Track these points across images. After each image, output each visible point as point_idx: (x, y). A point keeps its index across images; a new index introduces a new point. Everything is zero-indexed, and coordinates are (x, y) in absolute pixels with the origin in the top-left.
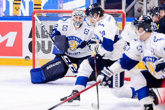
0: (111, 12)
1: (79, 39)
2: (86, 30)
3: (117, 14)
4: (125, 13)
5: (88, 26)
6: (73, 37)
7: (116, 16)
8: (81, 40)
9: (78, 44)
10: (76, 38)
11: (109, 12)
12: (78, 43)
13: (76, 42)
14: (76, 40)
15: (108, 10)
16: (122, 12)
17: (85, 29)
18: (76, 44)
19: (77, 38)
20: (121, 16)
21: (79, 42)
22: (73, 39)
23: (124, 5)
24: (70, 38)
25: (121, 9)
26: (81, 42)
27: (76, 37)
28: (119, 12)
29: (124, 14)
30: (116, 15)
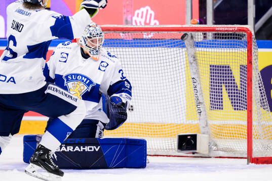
0: (227, 29)
1: (88, 79)
2: (102, 64)
3: (237, 33)
4: (253, 33)
5: (107, 56)
6: (78, 75)
7: (236, 38)
8: (91, 82)
9: (84, 89)
10: (83, 78)
11: (221, 29)
12: (86, 88)
13: (82, 84)
14: (83, 81)
15: (220, 26)
16: (247, 30)
17: (102, 62)
18: (82, 88)
19: (85, 77)
20: (245, 39)
21: (88, 85)
22: (77, 79)
23: (252, 15)
24: (72, 77)
25: (246, 23)
26: (91, 86)
27: (82, 76)
28: (240, 30)
29: (251, 34)
30: (235, 36)
